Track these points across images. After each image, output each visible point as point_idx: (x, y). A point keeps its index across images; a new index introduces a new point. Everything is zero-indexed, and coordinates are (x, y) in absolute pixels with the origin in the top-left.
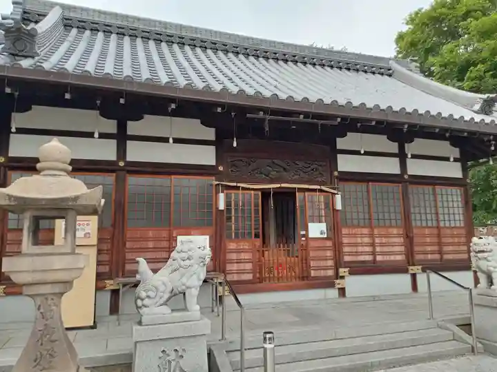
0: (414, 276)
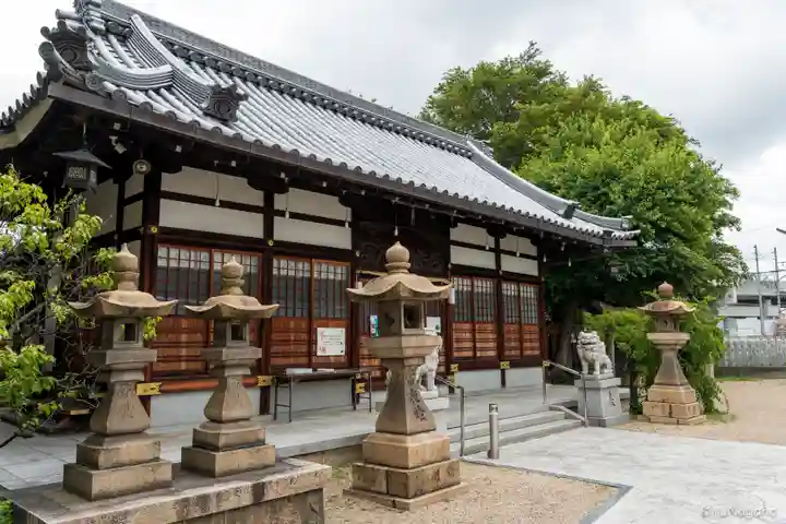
0: (503, 371)
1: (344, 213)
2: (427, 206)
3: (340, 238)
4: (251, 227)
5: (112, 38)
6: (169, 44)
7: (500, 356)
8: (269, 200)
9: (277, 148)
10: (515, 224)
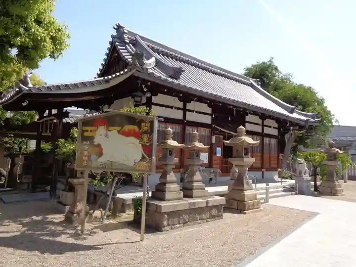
0: (263, 172)
1: (209, 110)
2: (232, 107)
3: (208, 120)
4: (179, 115)
5: (130, 45)
6: (152, 48)
7: (262, 167)
8: (185, 106)
9: (196, 90)
10: (271, 116)
